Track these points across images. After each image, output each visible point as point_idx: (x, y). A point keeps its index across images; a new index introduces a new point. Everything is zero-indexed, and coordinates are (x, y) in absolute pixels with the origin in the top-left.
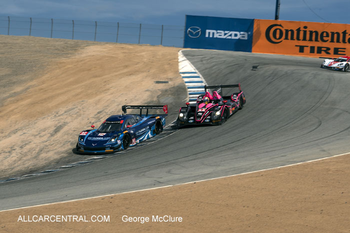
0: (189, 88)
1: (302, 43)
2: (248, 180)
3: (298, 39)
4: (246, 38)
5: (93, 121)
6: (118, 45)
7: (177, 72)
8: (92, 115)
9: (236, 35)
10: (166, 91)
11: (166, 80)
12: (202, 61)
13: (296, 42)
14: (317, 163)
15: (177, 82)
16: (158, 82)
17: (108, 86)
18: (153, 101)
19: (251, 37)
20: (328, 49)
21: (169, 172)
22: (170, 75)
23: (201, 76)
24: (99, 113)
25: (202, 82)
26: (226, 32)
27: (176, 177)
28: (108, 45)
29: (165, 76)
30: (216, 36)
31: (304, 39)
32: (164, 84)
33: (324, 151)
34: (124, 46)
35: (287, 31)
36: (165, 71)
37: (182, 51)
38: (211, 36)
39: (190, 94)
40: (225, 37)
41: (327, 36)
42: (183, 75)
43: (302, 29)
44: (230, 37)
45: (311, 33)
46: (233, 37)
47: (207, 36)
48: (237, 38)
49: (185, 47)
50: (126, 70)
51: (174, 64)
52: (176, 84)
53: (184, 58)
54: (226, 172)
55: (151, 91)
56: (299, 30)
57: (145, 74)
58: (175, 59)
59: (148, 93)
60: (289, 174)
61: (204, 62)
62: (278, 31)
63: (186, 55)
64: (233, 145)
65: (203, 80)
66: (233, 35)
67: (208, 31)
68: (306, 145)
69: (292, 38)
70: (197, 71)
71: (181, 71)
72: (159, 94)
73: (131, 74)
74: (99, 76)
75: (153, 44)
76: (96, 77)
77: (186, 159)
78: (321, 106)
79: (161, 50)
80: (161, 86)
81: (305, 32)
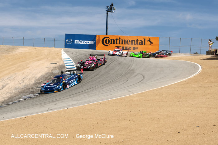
0: (66, 66)
1: (118, 45)
2: (93, 106)
3: (117, 43)
4: (93, 44)
5: (20, 83)
6: (34, 48)
7: (61, 59)
8: (20, 80)
9: (88, 42)
10: (56, 67)
11: (56, 63)
12: (72, 54)
13: (116, 45)
14: (127, 97)
15: (61, 63)
16: (52, 64)
17: (28, 66)
18: (49, 72)
19: (95, 43)
20: (130, 48)
21: (56, 104)
22: (58, 60)
23: (72, 60)
24: (23, 78)
25: (72, 63)
26: (84, 41)
27: (59, 106)
28: (28, 48)
29: (55, 61)
30: (79, 43)
31: (119, 43)
32: (55, 64)
33: (130, 91)
34: (36, 48)
35: (111, 40)
36: (55, 58)
37: (64, 50)
38: (77, 43)
39: (67, 69)
40: (83, 43)
41: (130, 42)
42: (63, 60)
43: (118, 39)
44: (86, 43)
45: (122, 41)
46: (87, 43)
47: (75, 43)
48: (89, 44)
49: (65, 48)
50: (36, 59)
51: (59, 55)
52: (60, 64)
53: (64, 52)
54: (83, 103)
55: (49, 68)
56: (117, 39)
57: (46, 60)
58: (60, 53)
59: (47, 69)
60: (113, 102)
61: (74, 54)
62: (107, 40)
63: (65, 51)
64: (87, 91)
65: (73, 62)
66: (87, 42)
67: (75, 41)
68: (122, 89)
69: (114, 43)
70: (70, 58)
71: (62, 58)
72: (52, 69)
73: (39, 60)
74: (24, 62)
75: (50, 47)
76: (22, 62)
77: (65, 98)
78: (128, 72)
79: (53, 49)
80: (54, 65)
81: (120, 40)
